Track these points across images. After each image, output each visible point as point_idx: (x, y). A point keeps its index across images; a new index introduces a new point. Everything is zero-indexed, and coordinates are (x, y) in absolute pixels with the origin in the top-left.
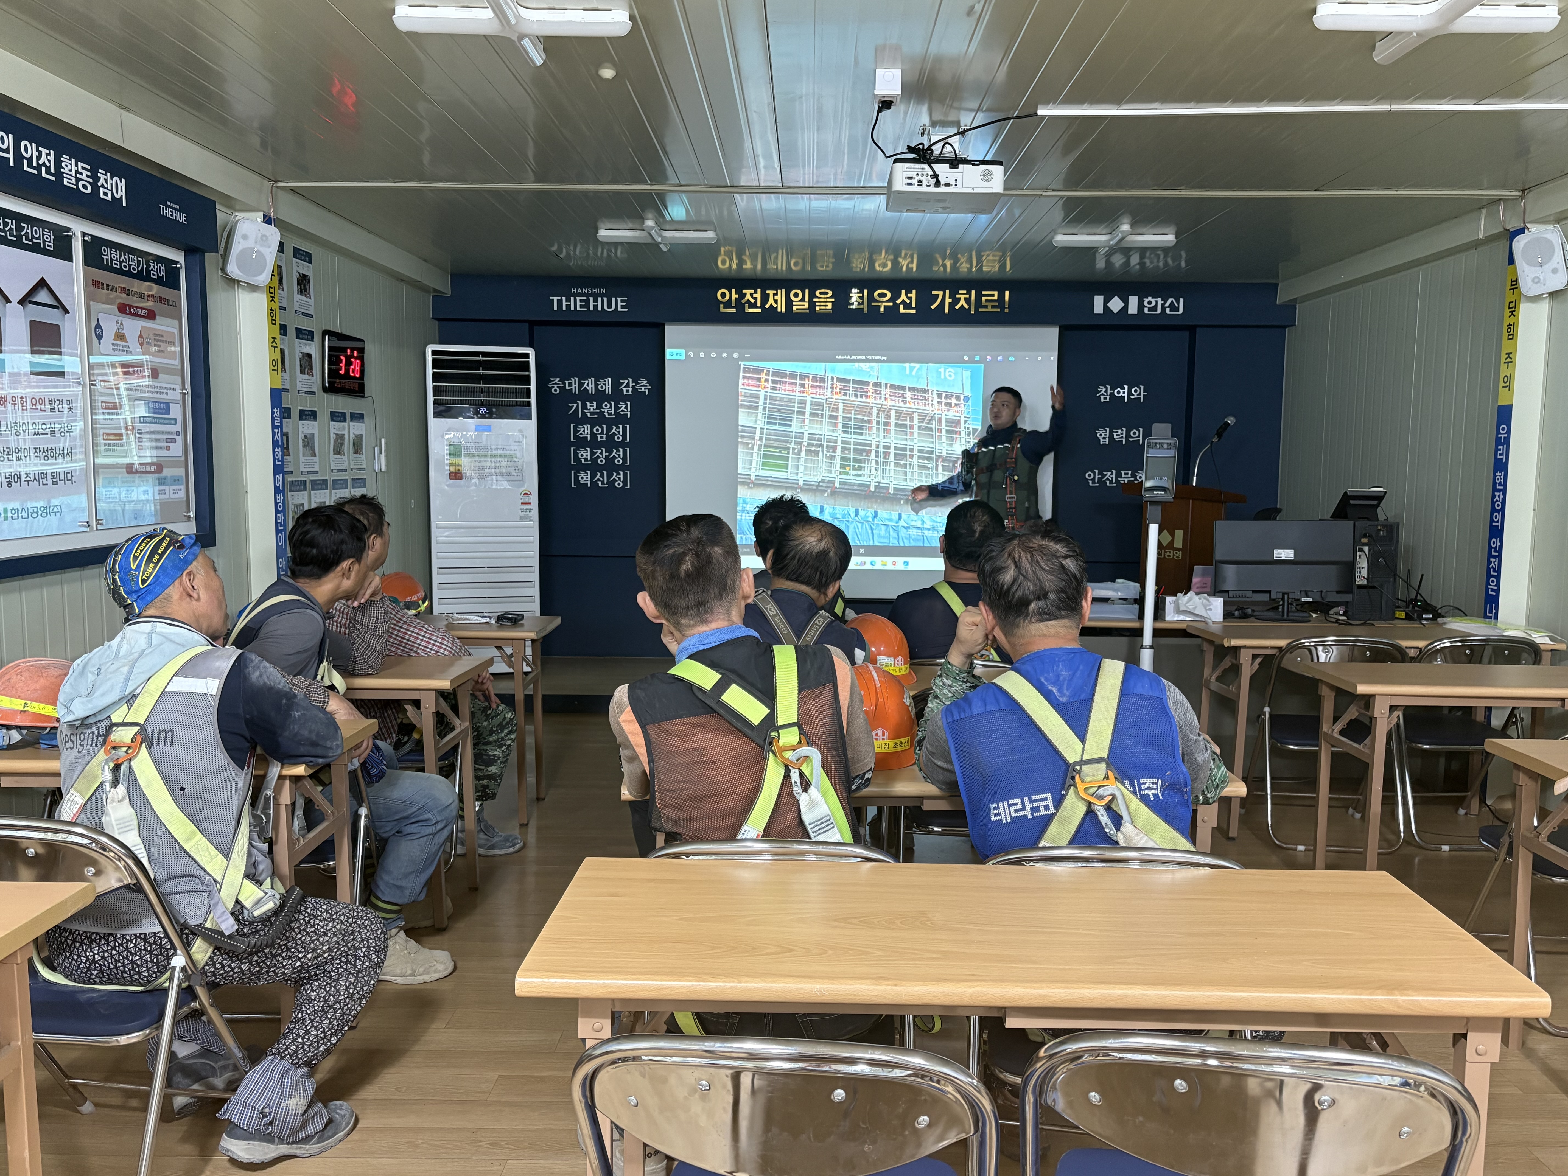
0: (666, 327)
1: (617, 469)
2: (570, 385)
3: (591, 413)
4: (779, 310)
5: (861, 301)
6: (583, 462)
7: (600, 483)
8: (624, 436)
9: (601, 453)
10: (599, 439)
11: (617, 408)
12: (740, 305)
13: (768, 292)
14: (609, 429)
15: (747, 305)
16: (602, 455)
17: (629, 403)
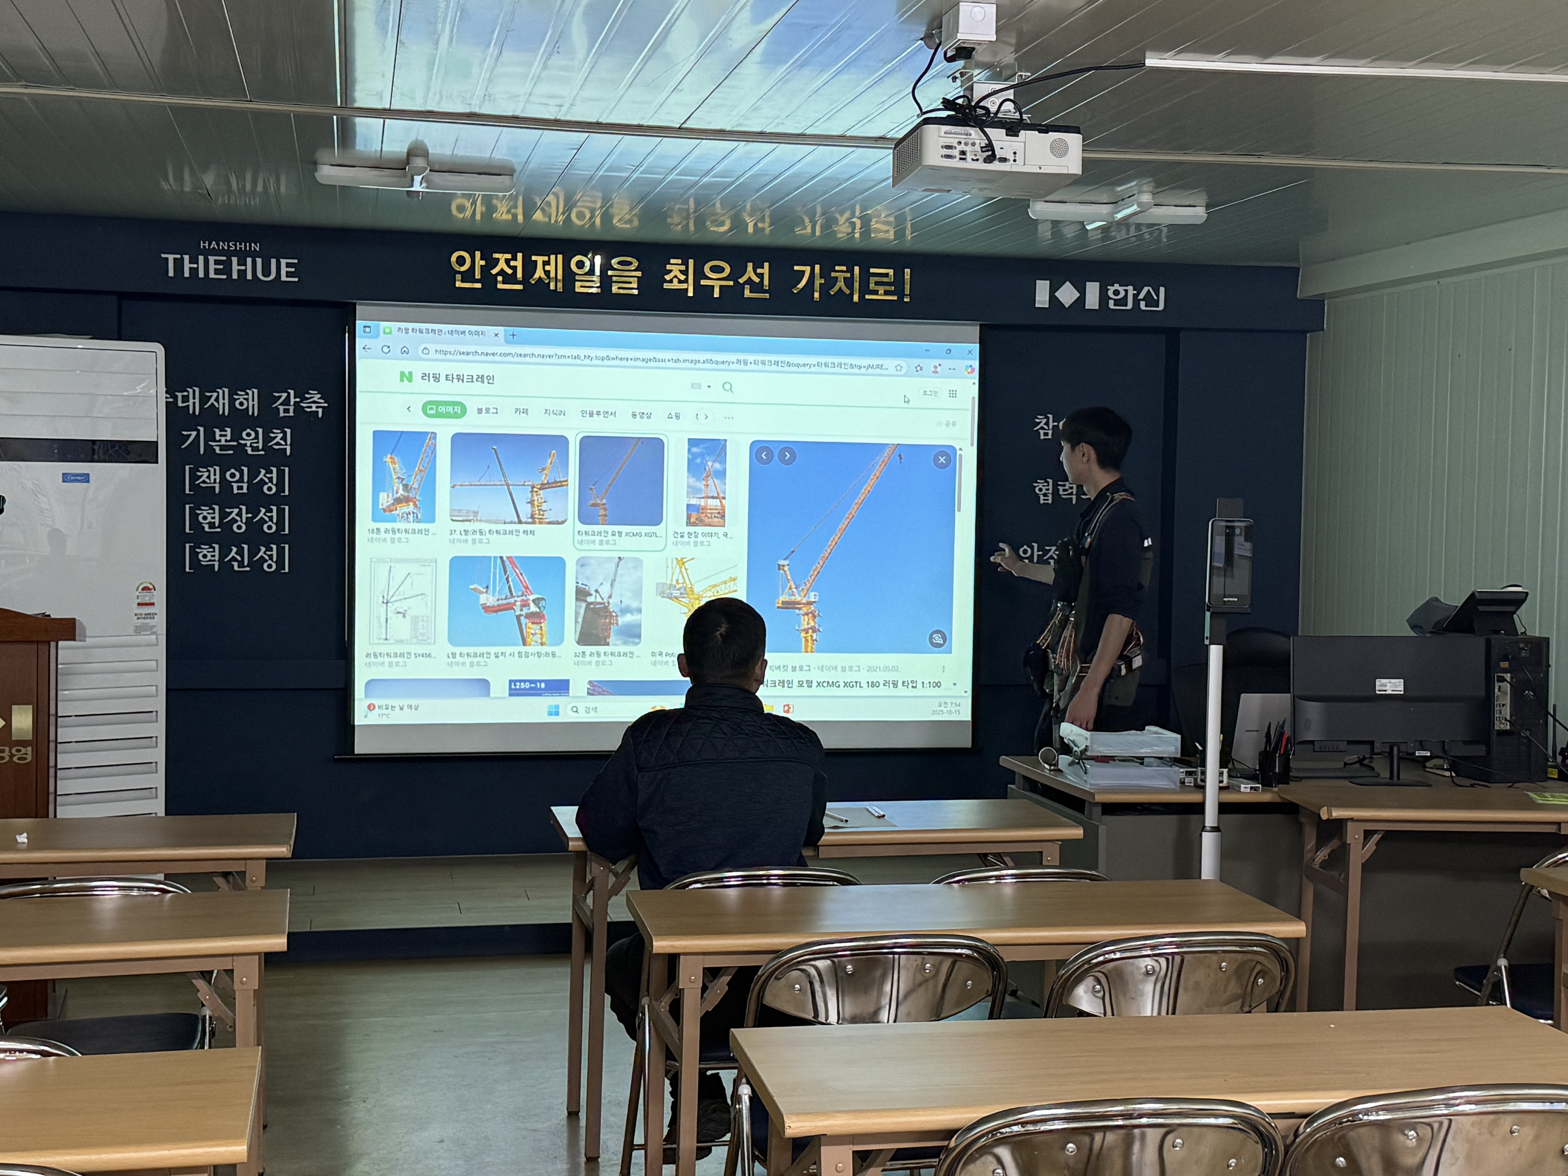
0: (359, 309)
1: (268, 540)
2: (185, 399)
3: (222, 448)
4: (552, 287)
5: (682, 277)
6: (207, 529)
7: (235, 564)
8: (280, 485)
9: (239, 514)
10: (235, 491)
11: (267, 439)
12: (488, 279)
13: (534, 258)
14: (253, 475)
15: (500, 278)
16: (240, 518)
17: (288, 431)
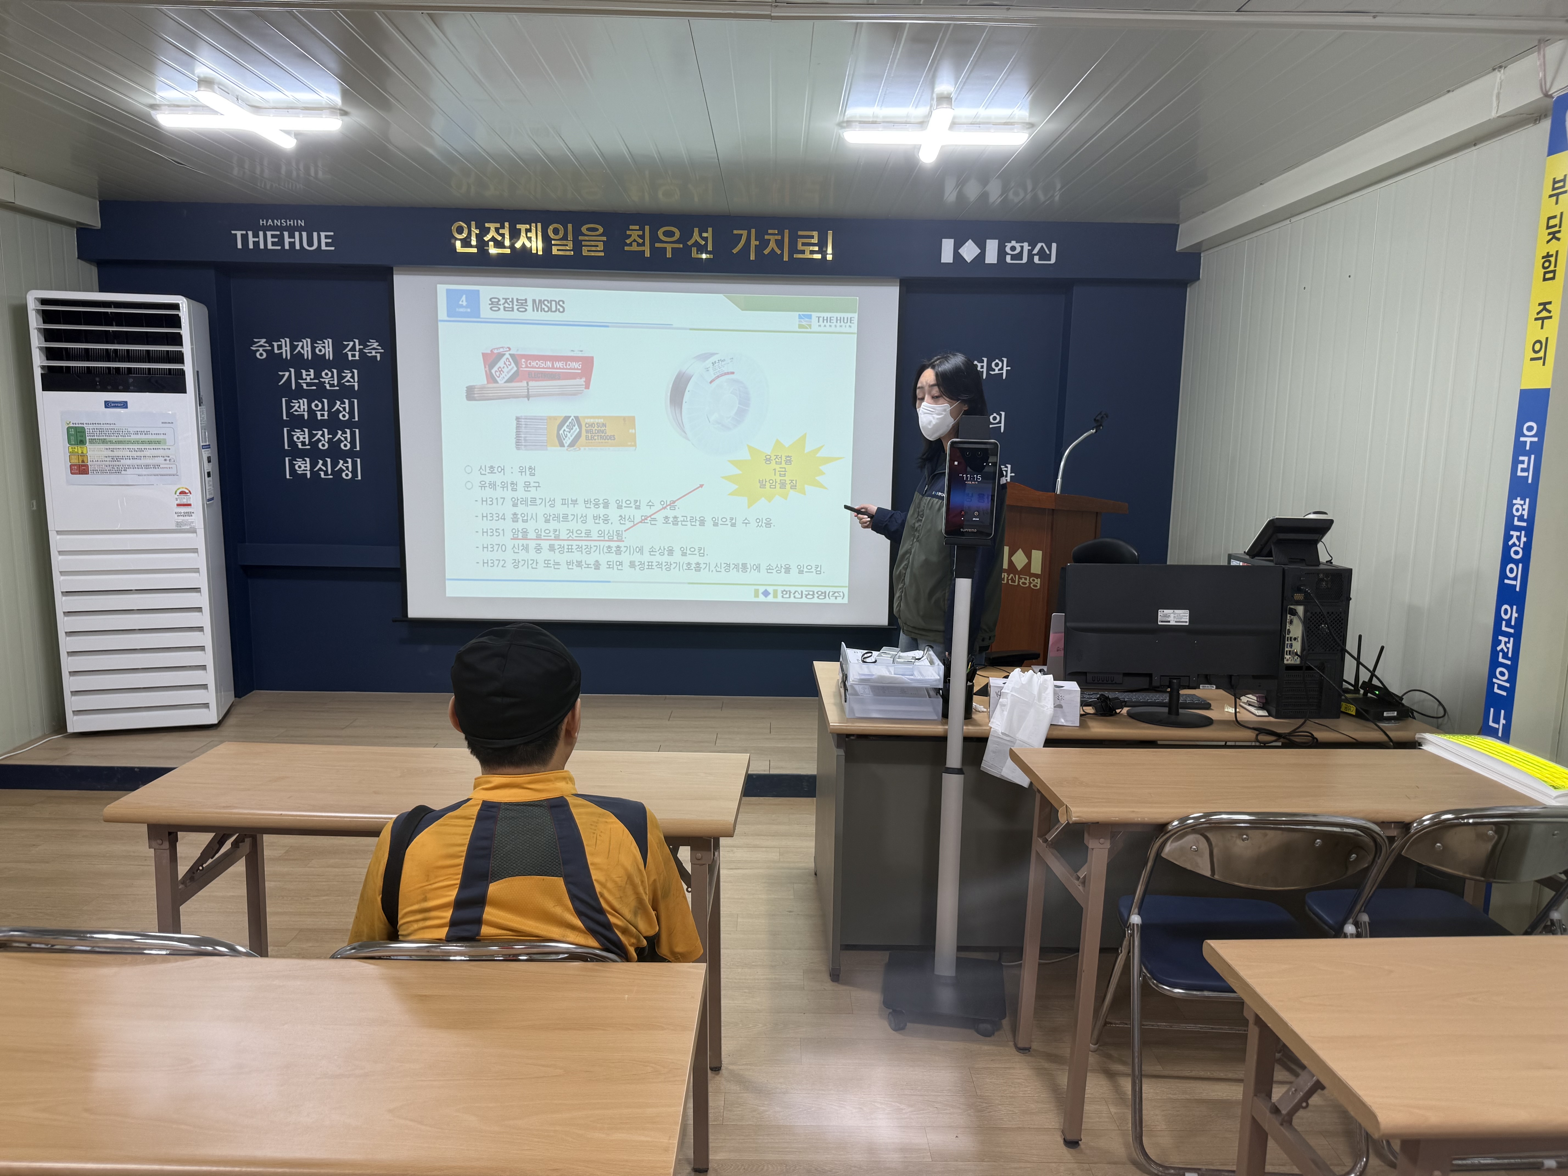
0: (395, 275)
1: (344, 455)
2: (280, 347)
3: (308, 384)
4: (534, 251)
5: (641, 241)
6: (300, 446)
7: (322, 473)
8: (352, 413)
10: (319, 418)
11: (340, 378)
12: (482, 245)
13: (518, 227)
14: (331, 405)
15: (491, 244)
17: (356, 371)
